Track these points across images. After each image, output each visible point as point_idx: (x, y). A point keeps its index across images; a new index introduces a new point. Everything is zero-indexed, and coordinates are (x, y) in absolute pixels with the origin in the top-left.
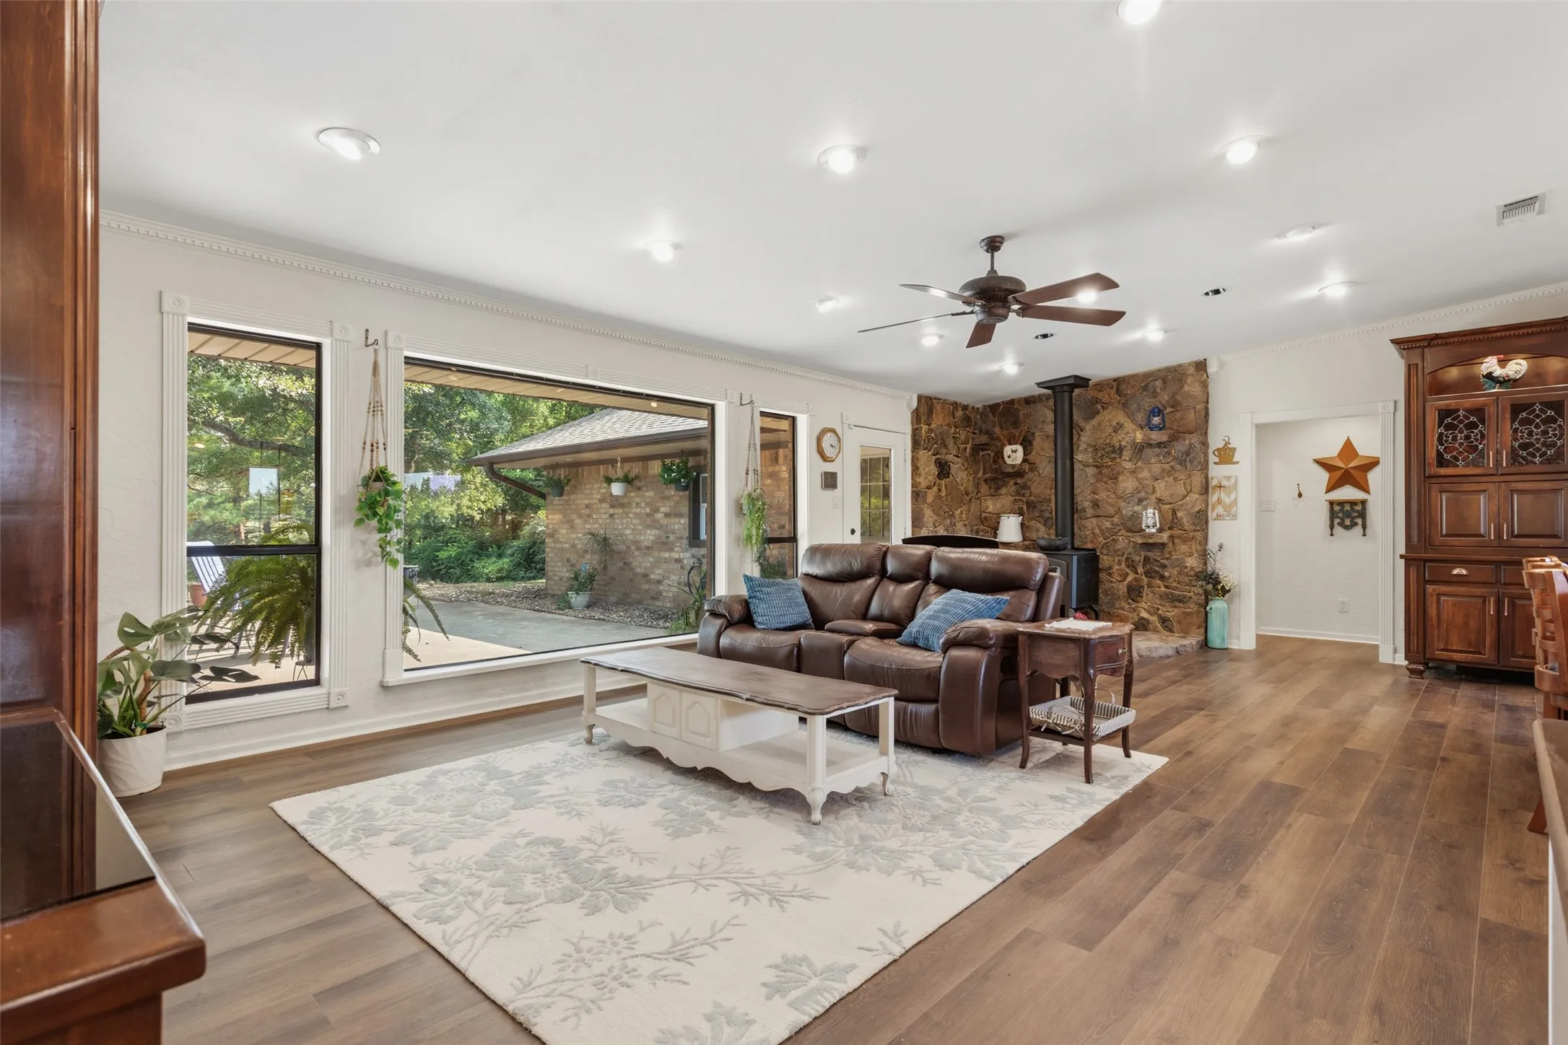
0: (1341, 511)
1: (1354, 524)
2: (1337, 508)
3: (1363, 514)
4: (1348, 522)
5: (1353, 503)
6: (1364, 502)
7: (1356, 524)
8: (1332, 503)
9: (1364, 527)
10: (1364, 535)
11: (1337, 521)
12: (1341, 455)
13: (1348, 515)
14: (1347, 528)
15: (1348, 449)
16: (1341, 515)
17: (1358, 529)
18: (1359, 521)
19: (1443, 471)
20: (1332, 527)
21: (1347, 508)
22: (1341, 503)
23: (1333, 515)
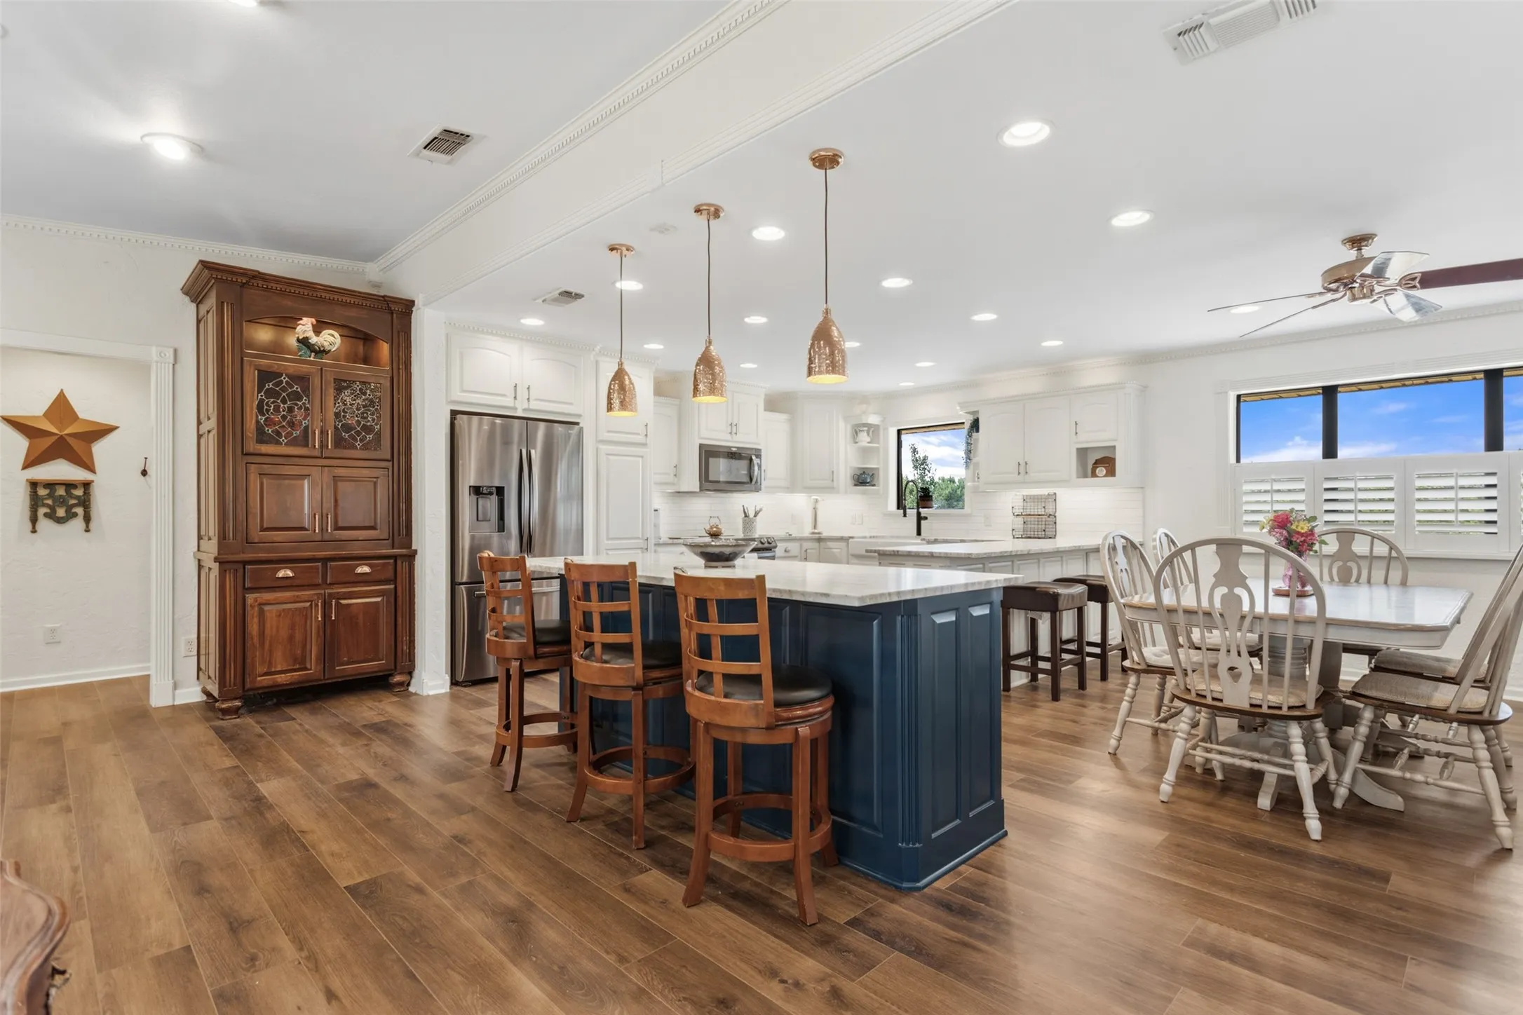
0: (50, 496)
1: (71, 515)
2: (42, 492)
3: (85, 503)
4: (61, 512)
5: (70, 486)
6: (87, 485)
7: (75, 515)
8: (34, 485)
9: (87, 519)
10: (87, 530)
11: (42, 511)
12: (48, 414)
13: (62, 501)
14: (60, 521)
15: (61, 407)
16: (49, 502)
17: (78, 523)
18: (80, 511)
19: (264, 448)
20: (34, 520)
21: (61, 491)
22: (50, 485)
23: (35, 502)
